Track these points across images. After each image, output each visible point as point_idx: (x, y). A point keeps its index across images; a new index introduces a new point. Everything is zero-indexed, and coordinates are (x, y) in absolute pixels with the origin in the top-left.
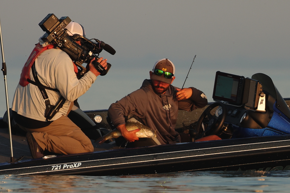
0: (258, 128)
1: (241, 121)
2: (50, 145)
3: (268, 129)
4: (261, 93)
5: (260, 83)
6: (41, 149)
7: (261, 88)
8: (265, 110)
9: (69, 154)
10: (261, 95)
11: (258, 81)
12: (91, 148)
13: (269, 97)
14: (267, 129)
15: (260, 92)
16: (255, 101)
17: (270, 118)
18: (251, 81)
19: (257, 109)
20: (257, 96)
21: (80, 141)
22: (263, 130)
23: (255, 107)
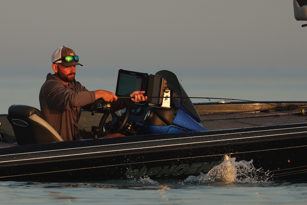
0: (163, 125)
1: (145, 118)
3: (174, 127)
4: (165, 89)
5: (164, 79)
7: (165, 84)
8: (170, 106)
10: (166, 91)
11: (163, 77)
13: (174, 95)
14: (172, 127)
17: (175, 114)
18: (155, 77)
19: (162, 105)
20: (162, 92)
22: (168, 127)
23: (160, 103)
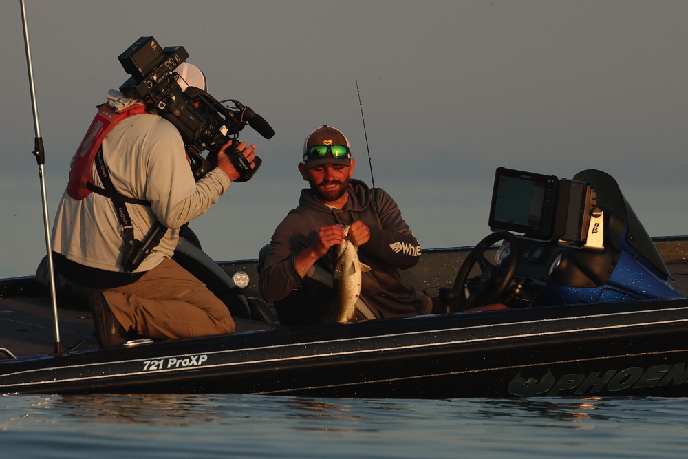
1: (551, 271)
2: (142, 319)
3: (611, 289)
4: (593, 209)
5: (591, 188)
6: (120, 328)
7: (593, 199)
8: (604, 245)
9: (180, 337)
11: (588, 184)
12: (228, 324)
14: (607, 288)
15: (591, 208)
16: (580, 226)
17: (614, 263)
18: (573, 185)
19: (586, 243)
20: (585, 216)
21: (206, 310)
22: (598, 289)
23: (581, 240)
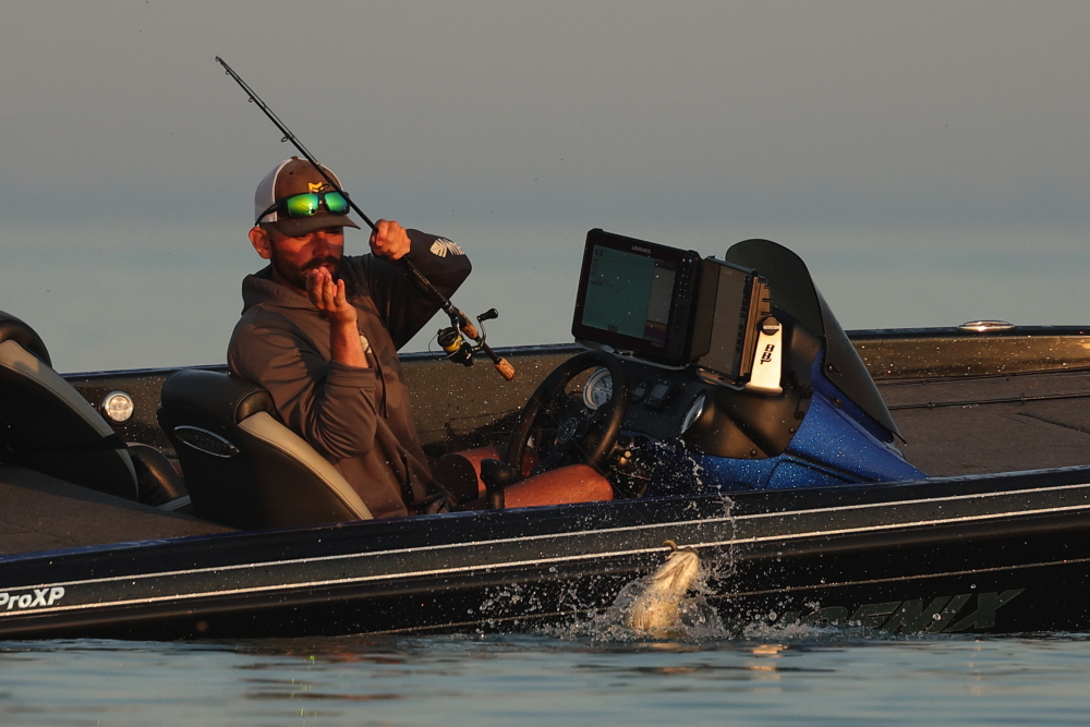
0: (753, 456)
1: (685, 427)
3: (792, 462)
4: (764, 319)
5: (760, 280)
7: (764, 300)
8: (781, 385)
10: (765, 327)
11: (755, 274)
13: (796, 336)
14: (786, 461)
15: (760, 317)
16: (739, 350)
17: (800, 416)
18: (726, 272)
19: (749, 380)
22: (770, 462)
23: (742, 374)
